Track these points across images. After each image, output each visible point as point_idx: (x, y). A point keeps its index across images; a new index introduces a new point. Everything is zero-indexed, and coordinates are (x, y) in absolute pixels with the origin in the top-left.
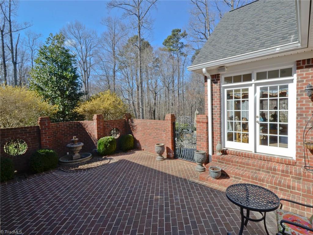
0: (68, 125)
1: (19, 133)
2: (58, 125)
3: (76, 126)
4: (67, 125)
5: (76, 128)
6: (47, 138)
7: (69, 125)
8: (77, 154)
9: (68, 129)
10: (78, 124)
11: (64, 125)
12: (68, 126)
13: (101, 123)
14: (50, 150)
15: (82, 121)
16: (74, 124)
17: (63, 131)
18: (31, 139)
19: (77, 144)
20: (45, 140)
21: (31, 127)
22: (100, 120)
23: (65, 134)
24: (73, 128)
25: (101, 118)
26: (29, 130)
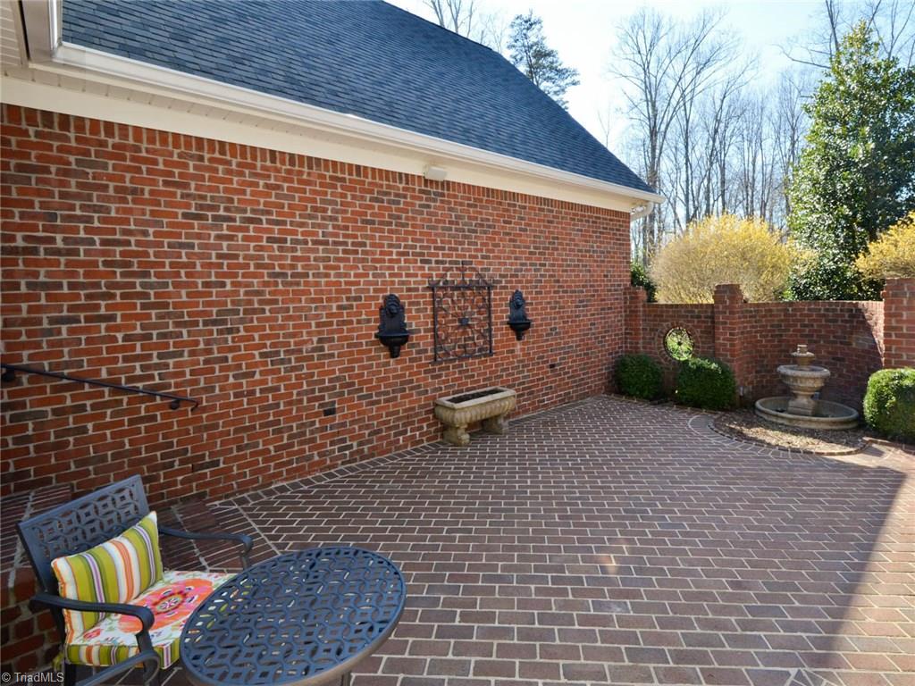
0: (822, 312)
1: (683, 316)
2: (790, 309)
3: (847, 318)
4: (820, 310)
5: (846, 321)
6: (728, 336)
7: (827, 310)
8: (803, 401)
9: (824, 323)
10: (854, 311)
11: (809, 310)
12: (824, 315)
13: (904, 313)
14: (711, 363)
15: (864, 302)
16: (841, 310)
17: (806, 326)
18: (701, 332)
19: (805, 368)
20: (724, 340)
21: (702, 305)
22: (902, 302)
23: (812, 336)
24: (837, 321)
25: (906, 293)
26: (699, 312)
